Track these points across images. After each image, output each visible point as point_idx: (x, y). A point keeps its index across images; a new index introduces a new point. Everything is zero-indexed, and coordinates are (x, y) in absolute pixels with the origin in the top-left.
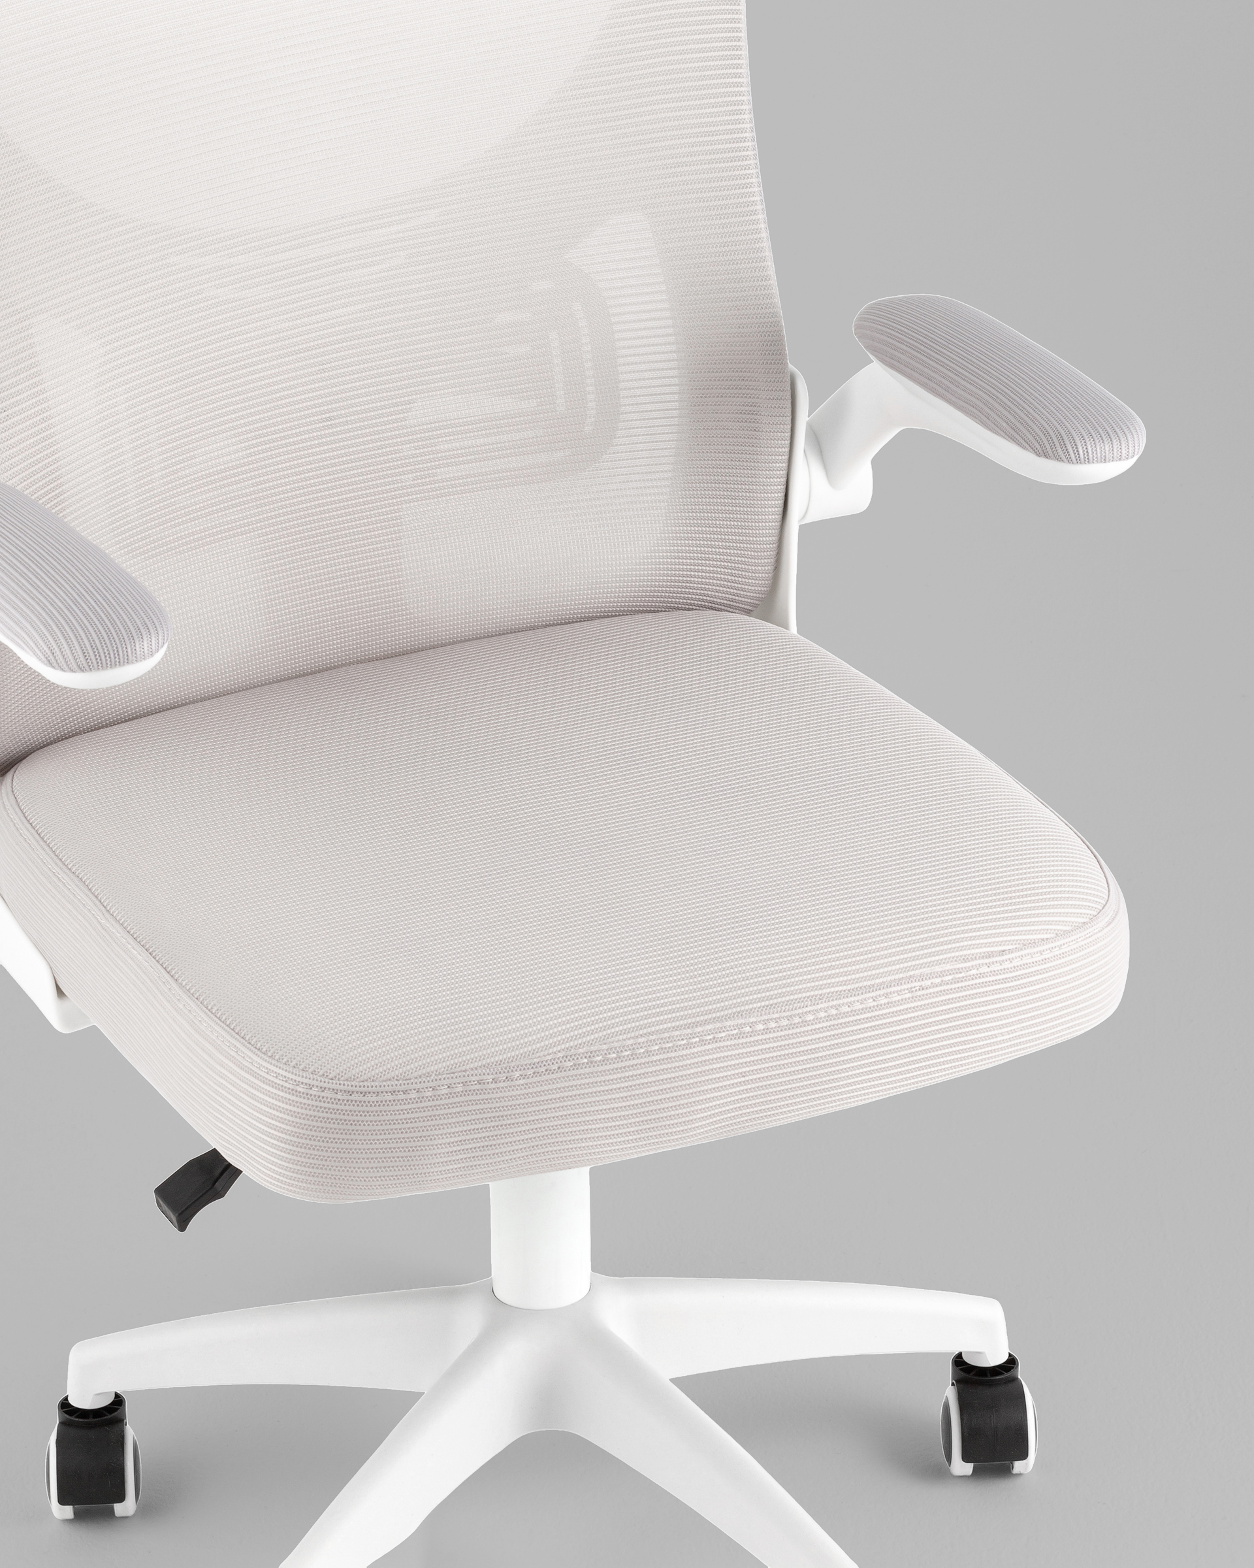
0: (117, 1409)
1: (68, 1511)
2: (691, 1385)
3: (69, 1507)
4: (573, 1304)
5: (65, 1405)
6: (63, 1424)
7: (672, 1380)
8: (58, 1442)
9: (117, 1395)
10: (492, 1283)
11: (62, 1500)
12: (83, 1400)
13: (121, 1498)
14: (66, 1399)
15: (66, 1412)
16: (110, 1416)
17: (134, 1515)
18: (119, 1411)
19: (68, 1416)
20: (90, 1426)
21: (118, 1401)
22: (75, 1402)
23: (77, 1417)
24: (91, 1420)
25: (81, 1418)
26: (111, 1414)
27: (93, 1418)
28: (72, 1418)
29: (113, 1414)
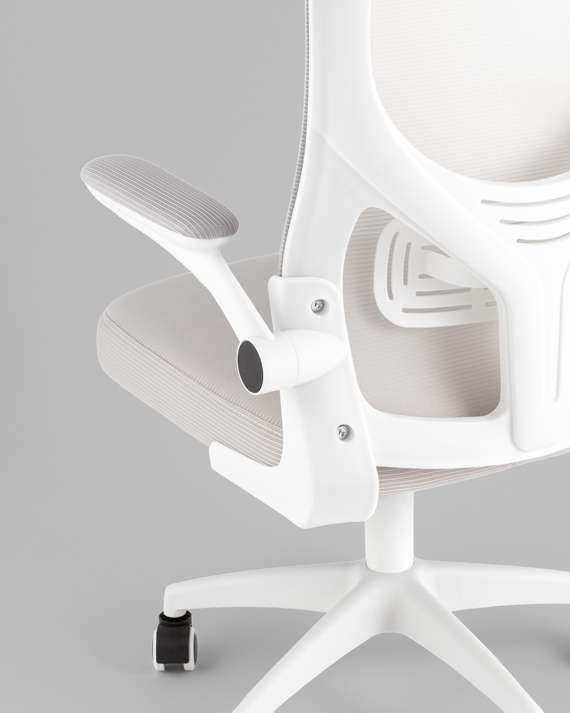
0: (187, 618)
1: (161, 667)
2: (461, 615)
3: (162, 664)
4: (404, 572)
5: (162, 616)
6: (161, 624)
7: (453, 612)
8: (158, 633)
9: (187, 612)
10: (366, 561)
11: (159, 661)
12: (171, 613)
13: (187, 661)
14: (163, 613)
15: (162, 619)
16: (183, 622)
17: (194, 670)
18: (188, 619)
19: (163, 621)
20: (172, 626)
21: (188, 615)
22: (168, 614)
23: (167, 621)
24: (174, 623)
25: (169, 622)
26: (184, 620)
27: (175, 622)
28: (165, 622)
29: (185, 621)
